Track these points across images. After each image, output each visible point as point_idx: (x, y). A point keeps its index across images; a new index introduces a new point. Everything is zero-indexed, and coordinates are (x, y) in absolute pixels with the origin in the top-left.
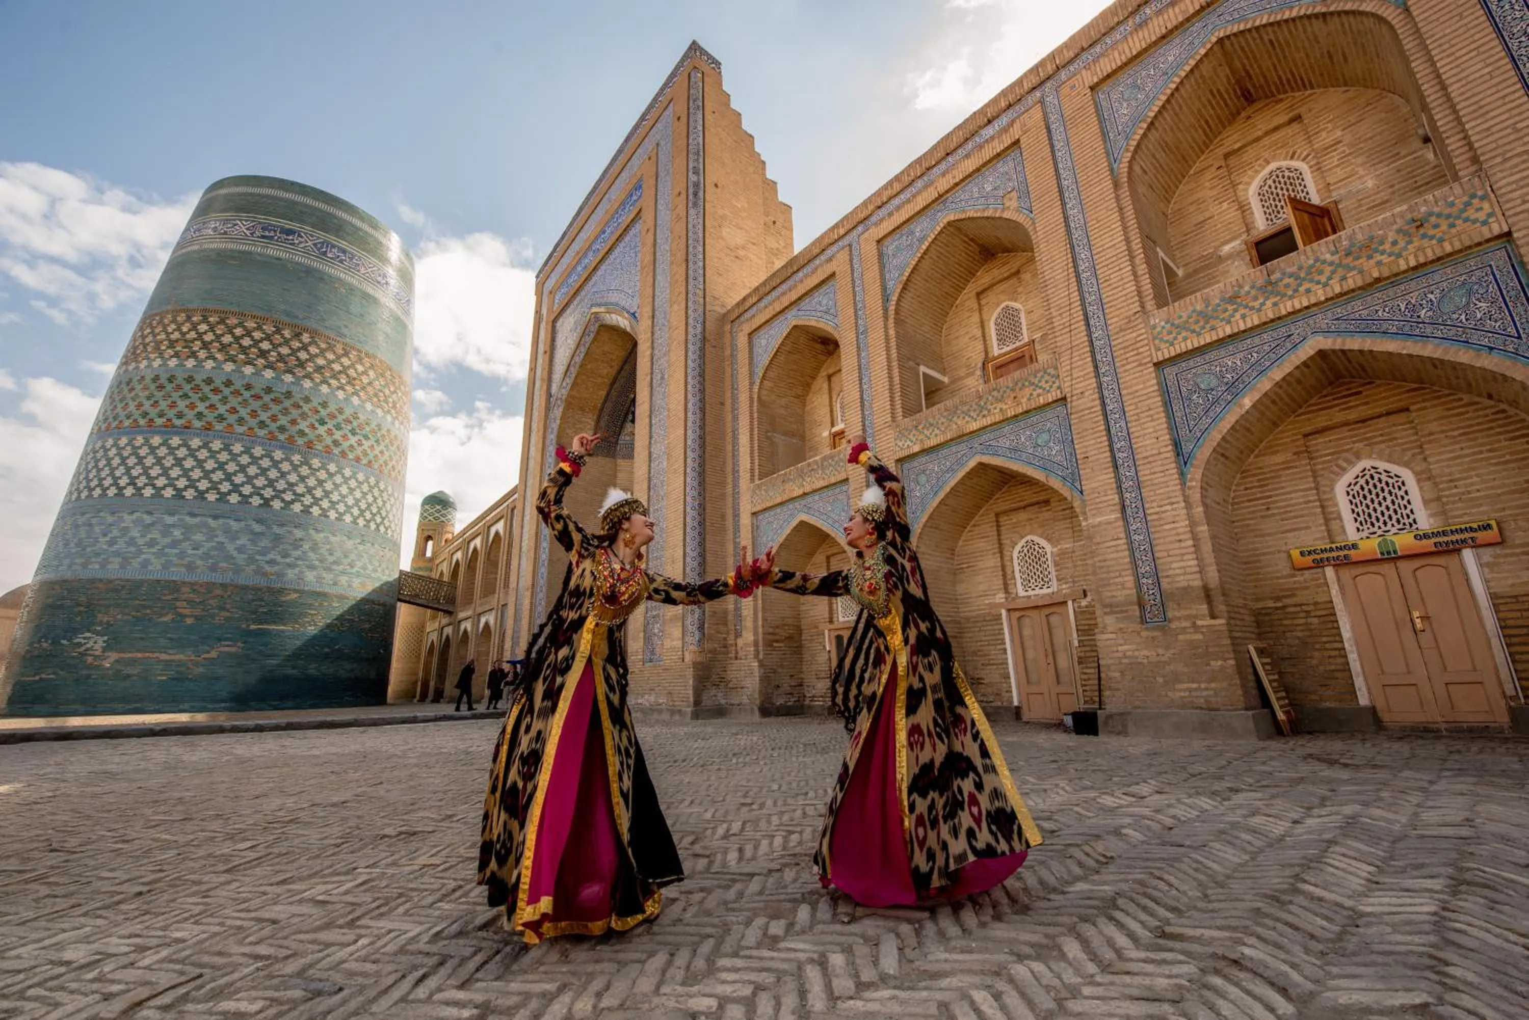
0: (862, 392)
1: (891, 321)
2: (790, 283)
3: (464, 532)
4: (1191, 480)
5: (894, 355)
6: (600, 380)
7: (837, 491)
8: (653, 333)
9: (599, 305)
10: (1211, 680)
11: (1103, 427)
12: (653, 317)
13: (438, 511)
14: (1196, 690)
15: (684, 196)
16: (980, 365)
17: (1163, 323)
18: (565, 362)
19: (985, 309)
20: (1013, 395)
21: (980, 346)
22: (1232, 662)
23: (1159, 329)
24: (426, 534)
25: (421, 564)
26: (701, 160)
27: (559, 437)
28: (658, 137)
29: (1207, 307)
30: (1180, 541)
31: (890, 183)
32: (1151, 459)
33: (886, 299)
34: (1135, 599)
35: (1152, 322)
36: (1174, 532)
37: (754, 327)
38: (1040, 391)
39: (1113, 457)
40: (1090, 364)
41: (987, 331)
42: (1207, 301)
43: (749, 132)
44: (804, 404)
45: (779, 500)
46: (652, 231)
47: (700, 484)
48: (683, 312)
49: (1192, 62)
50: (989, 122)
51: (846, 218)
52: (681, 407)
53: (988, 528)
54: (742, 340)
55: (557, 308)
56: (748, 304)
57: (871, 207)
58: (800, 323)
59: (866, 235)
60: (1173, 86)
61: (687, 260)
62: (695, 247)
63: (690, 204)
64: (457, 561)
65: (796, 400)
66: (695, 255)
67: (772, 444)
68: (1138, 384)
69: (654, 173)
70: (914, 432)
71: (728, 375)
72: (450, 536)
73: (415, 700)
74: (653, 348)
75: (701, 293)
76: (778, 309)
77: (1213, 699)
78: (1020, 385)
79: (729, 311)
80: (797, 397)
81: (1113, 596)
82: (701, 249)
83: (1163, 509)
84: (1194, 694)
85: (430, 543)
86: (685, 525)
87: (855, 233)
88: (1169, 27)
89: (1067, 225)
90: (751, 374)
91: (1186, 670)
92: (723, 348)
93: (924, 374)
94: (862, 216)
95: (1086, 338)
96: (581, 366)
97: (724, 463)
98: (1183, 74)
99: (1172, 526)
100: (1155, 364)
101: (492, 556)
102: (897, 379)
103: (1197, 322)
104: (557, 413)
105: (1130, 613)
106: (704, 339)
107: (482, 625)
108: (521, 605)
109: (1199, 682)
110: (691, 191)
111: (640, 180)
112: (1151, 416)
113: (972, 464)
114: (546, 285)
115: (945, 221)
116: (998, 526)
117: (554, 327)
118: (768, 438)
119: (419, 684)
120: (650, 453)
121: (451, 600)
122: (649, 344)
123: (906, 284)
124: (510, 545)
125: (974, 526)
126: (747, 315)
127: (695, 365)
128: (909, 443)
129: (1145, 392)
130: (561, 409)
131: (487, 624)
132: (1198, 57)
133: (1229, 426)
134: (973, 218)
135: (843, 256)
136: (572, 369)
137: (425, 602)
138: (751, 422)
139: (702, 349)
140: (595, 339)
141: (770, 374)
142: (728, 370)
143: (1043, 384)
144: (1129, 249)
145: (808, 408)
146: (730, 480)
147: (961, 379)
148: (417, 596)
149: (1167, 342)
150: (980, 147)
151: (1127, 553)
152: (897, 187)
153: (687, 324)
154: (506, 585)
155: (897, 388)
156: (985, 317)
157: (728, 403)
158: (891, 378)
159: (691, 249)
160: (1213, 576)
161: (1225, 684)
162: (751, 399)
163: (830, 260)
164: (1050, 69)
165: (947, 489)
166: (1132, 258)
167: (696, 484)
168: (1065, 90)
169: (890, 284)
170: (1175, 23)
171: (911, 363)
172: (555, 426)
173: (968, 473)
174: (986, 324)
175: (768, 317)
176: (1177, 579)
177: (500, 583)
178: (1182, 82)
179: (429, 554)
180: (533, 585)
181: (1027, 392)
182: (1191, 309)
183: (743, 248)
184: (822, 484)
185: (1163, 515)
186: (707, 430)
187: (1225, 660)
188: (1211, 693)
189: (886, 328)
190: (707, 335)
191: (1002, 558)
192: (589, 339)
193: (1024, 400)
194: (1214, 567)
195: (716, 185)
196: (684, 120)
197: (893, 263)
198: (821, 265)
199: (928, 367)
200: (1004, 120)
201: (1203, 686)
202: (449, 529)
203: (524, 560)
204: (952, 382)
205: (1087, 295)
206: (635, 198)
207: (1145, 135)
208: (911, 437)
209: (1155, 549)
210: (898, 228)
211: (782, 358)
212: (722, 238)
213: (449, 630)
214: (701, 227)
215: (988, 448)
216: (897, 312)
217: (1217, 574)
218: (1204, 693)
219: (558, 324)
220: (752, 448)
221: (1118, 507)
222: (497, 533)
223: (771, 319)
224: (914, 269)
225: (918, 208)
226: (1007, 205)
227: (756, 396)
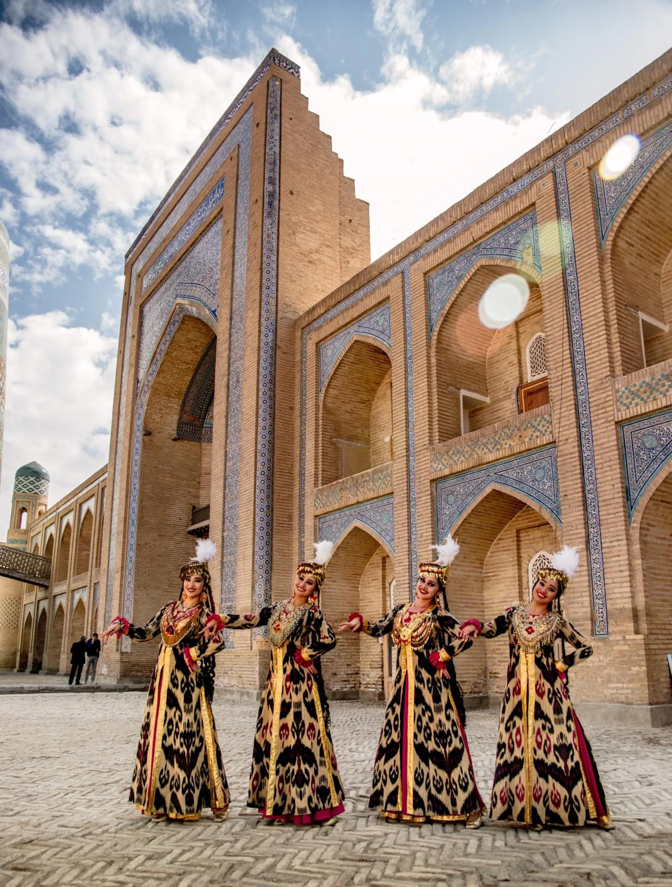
0: (407, 413)
1: (433, 350)
2: (352, 299)
3: (57, 506)
4: (635, 522)
5: (434, 383)
6: (184, 366)
7: (385, 502)
8: (230, 335)
9: (184, 297)
10: (630, 682)
11: (579, 471)
12: (231, 319)
13: (32, 483)
14: (621, 688)
15: (260, 204)
16: (515, 390)
17: (623, 389)
18: (152, 348)
19: (522, 337)
20: (519, 434)
21: (516, 373)
22: (644, 668)
23: (620, 393)
24: (20, 506)
25: (16, 536)
26: (277, 170)
27: (145, 423)
28: (239, 138)
29: (653, 380)
30: (621, 571)
31: (435, 222)
32: (608, 502)
33: (429, 329)
34: (589, 615)
35: (617, 387)
36: (617, 564)
37: (322, 336)
38: (538, 433)
39: (584, 497)
40: (574, 416)
41: (523, 358)
42: (653, 375)
43: (327, 132)
44: (369, 408)
45: (337, 506)
46: (231, 232)
47: (268, 487)
48: (257, 320)
49: (661, 162)
50: (514, 180)
51: (399, 246)
52: (253, 412)
53: (510, 542)
54: (311, 348)
55: (145, 293)
56: (316, 315)
57: (420, 240)
58: (361, 339)
59: (416, 265)
60: (647, 180)
61: (261, 269)
62: (269, 257)
63: (265, 214)
64: (51, 535)
65: (362, 406)
66: (269, 264)
67: (337, 449)
68: (604, 438)
69: (235, 175)
70: (446, 457)
71: (297, 380)
72: (42, 508)
73: (15, 670)
74: (230, 350)
75: (273, 302)
76: (342, 323)
77: (630, 696)
78: (524, 426)
79: (300, 318)
80: (363, 402)
81: (576, 613)
82: (274, 258)
83: (612, 544)
84: (619, 691)
85: (25, 515)
86: (254, 524)
87: (406, 262)
88: (646, 128)
89: (566, 290)
90: (318, 382)
91: (616, 673)
92: (293, 354)
93: (464, 397)
94: (413, 247)
95: (572, 392)
96: (167, 354)
97: (292, 466)
98: (654, 171)
99: (617, 558)
100: (616, 423)
101: (84, 533)
102: (435, 405)
103: (645, 392)
104: (145, 399)
105: (585, 627)
106: (275, 347)
107: (76, 602)
108: (112, 586)
109: (623, 683)
110: (266, 200)
111: (222, 178)
112: (610, 466)
113: (488, 490)
114: (135, 266)
115: (479, 265)
116: (519, 541)
117: (141, 312)
118: (332, 443)
119: (19, 654)
120: (226, 452)
121: (47, 576)
122: (227, 345)
123: (446, 317)
124: (101, 524)
125: (500, 539)
126: (316, 324)
127: (267, 372)
128: (441, 466)
129: (608, 445)
130: (147, 396)
131: (80, 601)
132: (665, 158)
133: (661, 481)
134: (499, 266)
135: (396, 282)
136: (158, 356)
137: (22, 576)
138: (317, 429)
139: (273, 357)
140: (179, 329)
141: (335, 383)
142: (298, 376)
143: (540, 427)
144: (607, 320)
145: (373, 412)
146: (297, 482)
147: (500, 400)
148: (14, 570)
149: (625, 405)
150: (506, 203)
151: (587, 578)
152: (442, 225)
153: (259, 331)
154: (98, 564)
155: (436, 413)
156: (522, 344)
157: (297, 407)
158: (430, 403)
159: (264, 259)
160: (641, 601)
161: (638, 685)
162: (317, 406)
163: (385, 284)
164: (561, 142)
165: (469, 510)
166: (608, 326)
167: (265, 487)
168: (570, 165)
169: (434, 316)
170: (649, 125)
171: (451, 388)
172: (142, 411)
173: (486, 498)
174: (522, 350)
175: (333, 330)
176: (617, 602)
177: (92, 561)
178: (653, 177)
179: (24, 526)
180: (122, 568)
181: (530, 432)
182: (642, 380)
183: (317, 251)
184: (371, 495)
185: (612, 550)
186: (276, 434)
187: (641, 666)
188: (630, 691)
189: (428, 356)
190: (279, 343)
191: (520, 569)
192: (173, 328)
193: (527, 440)
194: (642, 594)
195: (291, 193)
196: (262, 126)
197: (437, 296)
198: (378, 287)
199: (469, 390)
200: (526, 180)
201: (625, 685)
202: (42, 500)
203: (113, 543)
204: (493, 403)
205: (576, 354)
206: (217, 195)
207: (626, 218)
208: (443, 460)
209: (606, 576)
210: (441, 263)
211: (345, 369)
212: (296, 245)
213: (44, 604)
214: (275, 236)
215: (500, 478)
216: (439, 342)
217: (644, 599)
218: (625, 692)
219: (146, 309)
220: (316, 453)
221: (584, 540)
222: (88, 511)
223: (336, 331)
224: (453, 304)
225: (458, 249)
226: (525, 259)
227: (321, 404)
